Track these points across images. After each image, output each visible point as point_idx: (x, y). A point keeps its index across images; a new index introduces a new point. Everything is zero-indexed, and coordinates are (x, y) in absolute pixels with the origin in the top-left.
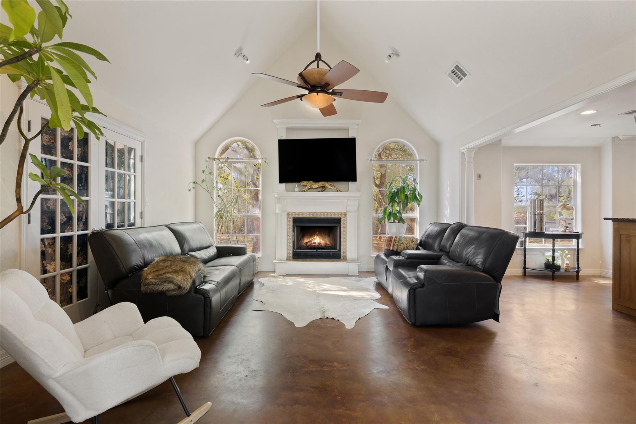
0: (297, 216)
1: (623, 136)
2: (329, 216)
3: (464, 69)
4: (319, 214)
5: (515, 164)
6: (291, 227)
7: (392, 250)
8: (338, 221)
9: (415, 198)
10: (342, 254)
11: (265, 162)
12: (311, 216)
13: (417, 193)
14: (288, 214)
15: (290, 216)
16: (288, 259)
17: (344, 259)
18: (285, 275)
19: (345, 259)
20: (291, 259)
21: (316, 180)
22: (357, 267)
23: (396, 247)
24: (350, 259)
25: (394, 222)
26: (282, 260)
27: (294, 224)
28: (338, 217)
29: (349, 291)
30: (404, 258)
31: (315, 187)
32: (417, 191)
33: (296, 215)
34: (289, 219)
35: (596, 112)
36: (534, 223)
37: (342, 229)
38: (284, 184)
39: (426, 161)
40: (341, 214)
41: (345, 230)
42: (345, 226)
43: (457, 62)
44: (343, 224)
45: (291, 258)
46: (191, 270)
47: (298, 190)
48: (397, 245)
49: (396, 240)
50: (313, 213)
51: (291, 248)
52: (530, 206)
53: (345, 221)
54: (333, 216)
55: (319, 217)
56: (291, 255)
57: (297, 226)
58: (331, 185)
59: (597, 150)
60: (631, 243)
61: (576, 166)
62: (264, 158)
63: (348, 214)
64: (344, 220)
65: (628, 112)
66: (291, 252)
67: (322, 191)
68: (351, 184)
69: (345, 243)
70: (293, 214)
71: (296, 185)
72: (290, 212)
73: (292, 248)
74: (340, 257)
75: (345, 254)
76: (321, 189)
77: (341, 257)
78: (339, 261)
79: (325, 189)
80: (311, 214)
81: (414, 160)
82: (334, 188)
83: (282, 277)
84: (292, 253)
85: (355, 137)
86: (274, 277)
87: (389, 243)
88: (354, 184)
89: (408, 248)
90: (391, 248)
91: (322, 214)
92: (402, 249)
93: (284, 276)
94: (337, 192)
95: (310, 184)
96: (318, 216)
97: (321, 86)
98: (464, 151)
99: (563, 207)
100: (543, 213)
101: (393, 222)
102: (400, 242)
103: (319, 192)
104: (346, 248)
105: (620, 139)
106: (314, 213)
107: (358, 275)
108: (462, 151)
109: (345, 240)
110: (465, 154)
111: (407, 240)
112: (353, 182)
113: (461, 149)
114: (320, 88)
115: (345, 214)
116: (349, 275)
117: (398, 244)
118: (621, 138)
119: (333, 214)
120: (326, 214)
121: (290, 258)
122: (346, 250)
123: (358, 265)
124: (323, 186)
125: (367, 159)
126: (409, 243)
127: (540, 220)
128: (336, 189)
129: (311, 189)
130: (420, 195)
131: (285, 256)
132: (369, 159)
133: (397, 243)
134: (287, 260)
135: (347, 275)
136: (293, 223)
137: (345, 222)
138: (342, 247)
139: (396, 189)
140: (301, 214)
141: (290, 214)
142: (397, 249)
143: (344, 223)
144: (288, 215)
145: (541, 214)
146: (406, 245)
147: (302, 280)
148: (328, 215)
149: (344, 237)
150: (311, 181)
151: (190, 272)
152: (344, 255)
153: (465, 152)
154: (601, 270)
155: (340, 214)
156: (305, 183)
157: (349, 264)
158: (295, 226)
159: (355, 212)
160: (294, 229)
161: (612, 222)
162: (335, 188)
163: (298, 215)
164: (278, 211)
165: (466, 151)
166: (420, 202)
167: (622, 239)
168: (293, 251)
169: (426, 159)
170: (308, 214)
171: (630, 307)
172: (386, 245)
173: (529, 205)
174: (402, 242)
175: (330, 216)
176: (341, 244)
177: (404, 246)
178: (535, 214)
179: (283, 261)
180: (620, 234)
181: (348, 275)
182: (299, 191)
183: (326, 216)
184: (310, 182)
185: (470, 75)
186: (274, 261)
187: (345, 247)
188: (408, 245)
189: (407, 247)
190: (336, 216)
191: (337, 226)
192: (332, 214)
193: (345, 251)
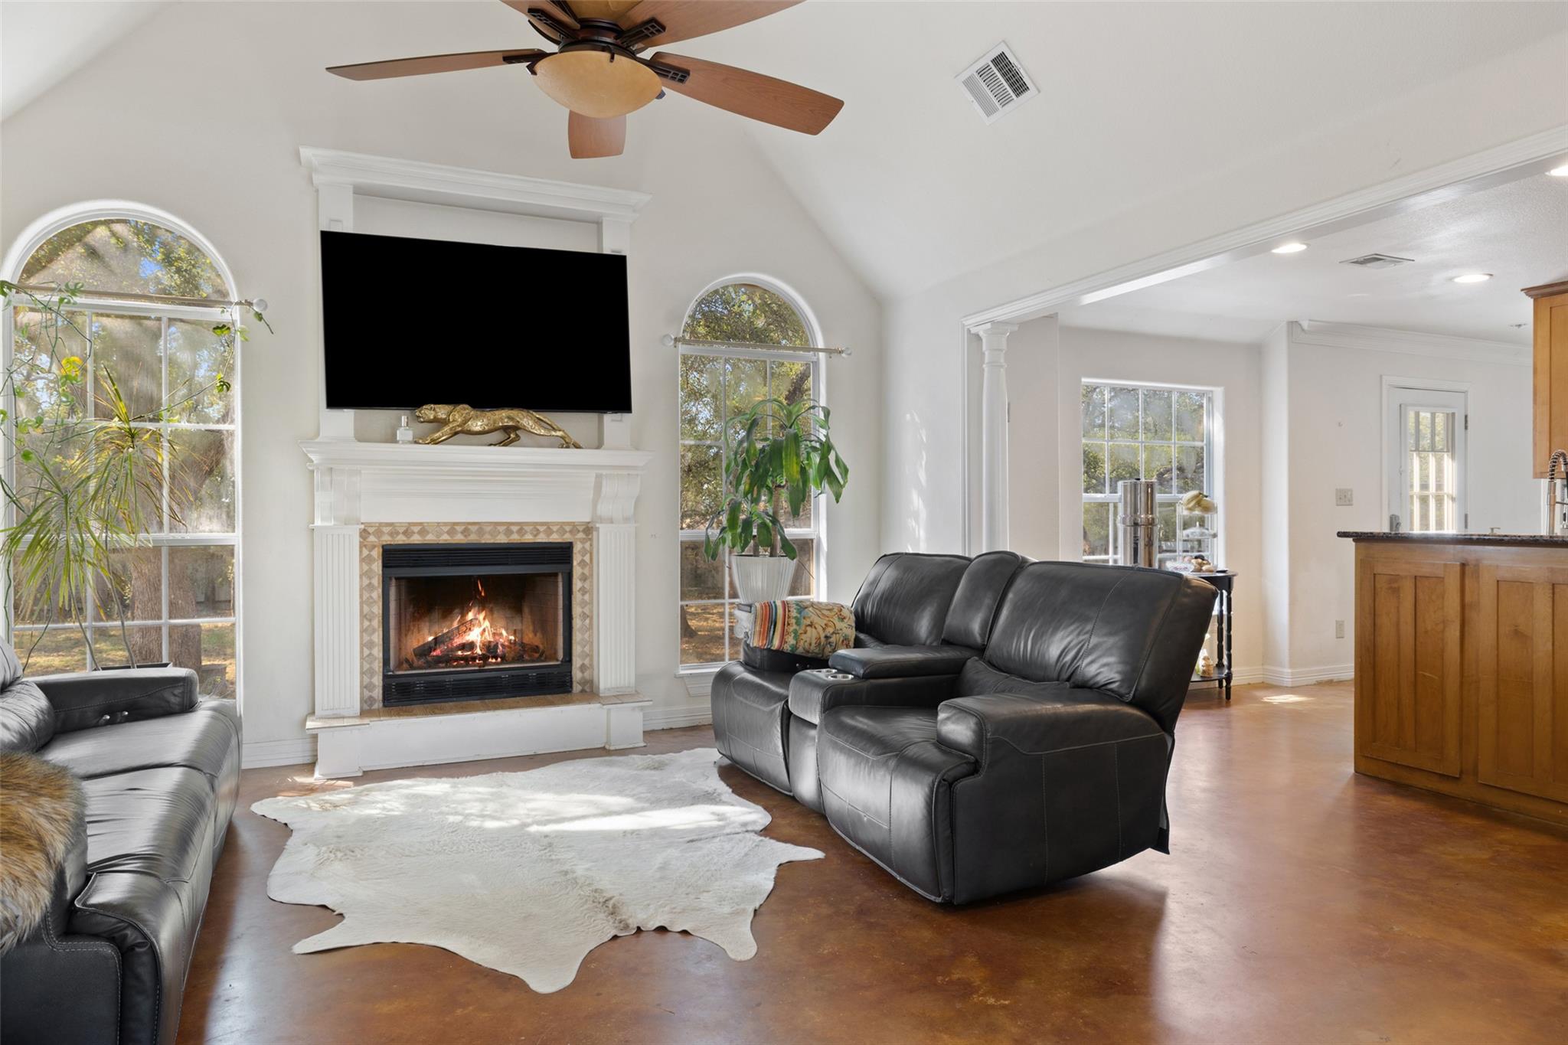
0: (401, 539)
1: (1311, 322)
2: (529, 538)
3: (1022, 71)
4: (488, 529)
5: (1085, 380)
6: (377, 581)
7: (777, 651)
8: (559, 555)
9: (826, 474)
10: (577, 675)
11: (259, 317)
12: (459, 539)
13: (832, 457)
14: (364, 534)
15: (372, 539)
16: (366, 711)
17: (583, 691)
18: (361, 774)
19: (590, 693)
20: (376, 706)
21: (482, 401)
22: (639, 716)
23: (791, 640)
24: (609, 690)
25: (756, 554)
26: (344, 717)
27: (388, 570)
28: (560, 541)
29: (643, 809)
30: (850, 676)
31: (478, 429)
32: (833, 453)
33: (398, 533)
34: (366, 552)
35: (1306, 249)
36: (1133, 550)
37: (577, 585)
38: (346, 411)
39: (850, 354)
40: (574, 527)
41: (587, 585)
42: (586, 571)
43: (1004, 41)
44: (579, 564)
45: (378, 705)
46: (42, 821)
47: (411, 438)
48: (795, 632)
49: (789, 617)
50: (467, 527)
51: (378, 665)
52: (1123, 500)
53: (588, 555)
54: (542, 538)
55: (492, 541)
56: (378, 693)
57: (396, 579)
58: (543, 424)
59: (1255, 352)
60: (1402, 595)
61: (1212, 391)
62: (255, 301)
63: (603, 528)
64: (584, 552)
65: (1362, 259)
66: (378, 681)
67: (505, 445)
68: (609, 418)
69: (586, 636)
70: (382, 533)
71: (404, 416)
72: (370, 525)
73: (381, 664)
74: (571, 687)
75: (587, 675)
76: (497, 436)
77: (574, 684)
78: (568, 702)
79: (517, 436)
80: (459, 529)
81: (809, 350)
82: (553, 433)
83: (350, 783)
84: (381, 684)
85: (623, 254)
86: (310, 790)
87: (770, 628)
88: (621, 421)
89: (831, 640)
90: (776, 644)
91: (501, 529)
92: (810, 644)
93: (356, 780)
94: (567, 447)
95: (459, 414)
96: (488, 539)
97: (624, 27)
98: (981, 331)
99: (1195, 504)
100: (1153, 519)
101: (752, 553)
102: (802, 620)
103: (492, 448)
104: (591, 650)
105: (1303, 330)
106: (470, 527)
107: (643, 744)
108: (974, 330)
109: (587, 621)
110: (981, 340)
111: (825, 612)
112: (618, 416)
113: (966, 323)
114: (614, 35)
115: (588, 529)
116: (612, 748)
117: (798, 628)
118: (1305, 325)
119: (542, 529)
120: (515, 529)
121: (371, 705)
122: (591, 660)
123: (642, 708)
124: (511, 424)
125: (665, 336)
126: (831, 624)
127: (1147, 539)
128: (562, 437)
129: (462, 433)
130: (841, 464)
131: (353, 701)
132: (673, 337)
133: (795, 627)
134: (364, 713)
135: (604, 748)
136: (385, 566)
137: (587, 558)
138: (577, 649)
139: (765, 443)
140: (416, 529)
141: (371, 530)
142: (795, 647)
143: (583, 563)
144: (361, 536)
145: (1151, 524)
146: (824, 629)
147: (437, 787)
148: (526, 532)
149: (584, 614)
150: (466, 406)
151: (42, 832)
152: (583, 678)
153: (981, 334)
154: (1266, 667)
155: (568, 528)
156: (442, 411)
157: (609, 710)
158: (390, 579)
159: (626, 520)
160: (388, 590)
161: (1354, 543)
162: (559, 433)
163: (405, 533)
164: (323, 519)
165: (986, 331)
166: (842, 487)
167: (1378, 586)
168: (385, 677)
169: (847, 348)
170: (445, 529)
171: (1399, 763)
172: (757, 634)
173: (1120, 499)
174: (809, 623)
175: (531, 537)
176: (574, 638)
177: (818, 633)
178: (1136, 524)
179: (346, 722)
180: (1375, 574)
181: (607, 747)
182: (416, 442)
183: (515, 538)
184: (461, 406)
185: (1039, 92)
186: (310, 724)
187: (587, 649)
188: (830, 630)
189: (827, 637)
190: (555, 538)
191: (556, 575)
192: (538, 527)
193: (587, 662)
